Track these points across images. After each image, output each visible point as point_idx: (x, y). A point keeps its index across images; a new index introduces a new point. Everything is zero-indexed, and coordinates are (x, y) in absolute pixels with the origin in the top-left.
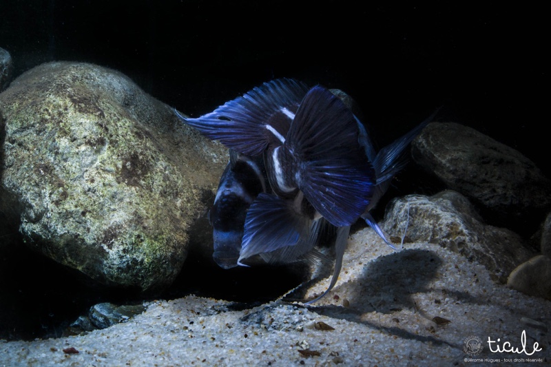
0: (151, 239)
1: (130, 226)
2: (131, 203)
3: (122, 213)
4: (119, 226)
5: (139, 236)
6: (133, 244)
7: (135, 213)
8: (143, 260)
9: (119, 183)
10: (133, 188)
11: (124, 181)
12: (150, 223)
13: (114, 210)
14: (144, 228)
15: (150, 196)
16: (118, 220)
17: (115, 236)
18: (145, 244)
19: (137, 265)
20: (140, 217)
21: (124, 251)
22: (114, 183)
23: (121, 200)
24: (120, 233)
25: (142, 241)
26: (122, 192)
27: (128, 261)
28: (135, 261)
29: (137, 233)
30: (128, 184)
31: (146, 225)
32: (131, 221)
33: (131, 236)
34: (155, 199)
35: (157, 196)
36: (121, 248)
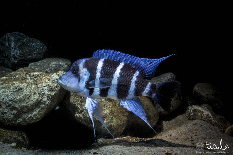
0: (116, 118)
1: (110, 115)
2: (110, 107)
3: (107, 110)
4: (106, 115)
5: (112, 118)
6: (111, 120)
7: (111, 111)
8: (114, 125)
9: (106, 101)
10: (110, 103)
11: (107, 101)
12: (116, 114)
13: (105, 110)
14: (114, 115)
15: (116, 105)
16: (106, 113)
17: (105, 118)
18: (114, 120)
19: (112, 126)
20: (112, 112)
21: (108, 122)
22: (105, 101)
23: (107, 106)
24: (107, 117)
25: (113, 119)
26: (107, 104)
27: (109, 125)
28: (111, 125)
29: (112, 117)
30: (109, 102)
31: (115, 114)
32: (110, 113)
33: (110, 118)
34: (117, 106)
35: (118, 105)
36: (107, 121)
